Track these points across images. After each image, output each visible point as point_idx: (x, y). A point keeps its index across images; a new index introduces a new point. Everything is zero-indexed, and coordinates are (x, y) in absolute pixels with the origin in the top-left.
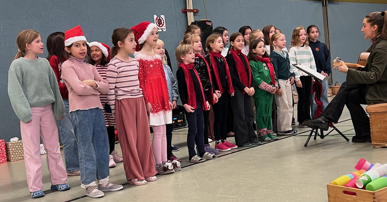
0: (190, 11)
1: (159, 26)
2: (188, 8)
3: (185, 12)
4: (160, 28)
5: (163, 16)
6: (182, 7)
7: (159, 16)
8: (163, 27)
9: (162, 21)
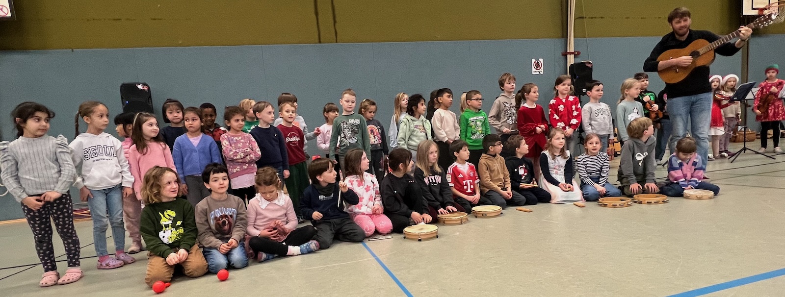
0: (571, 53)
1: (537, 69)
2: (568, 51)
3: (565, 54)
4: (537, 71)
5: (541, 60)
6: (563, 50)
7: (537, 59)
8: (540, 70)
9: (540, 64)
